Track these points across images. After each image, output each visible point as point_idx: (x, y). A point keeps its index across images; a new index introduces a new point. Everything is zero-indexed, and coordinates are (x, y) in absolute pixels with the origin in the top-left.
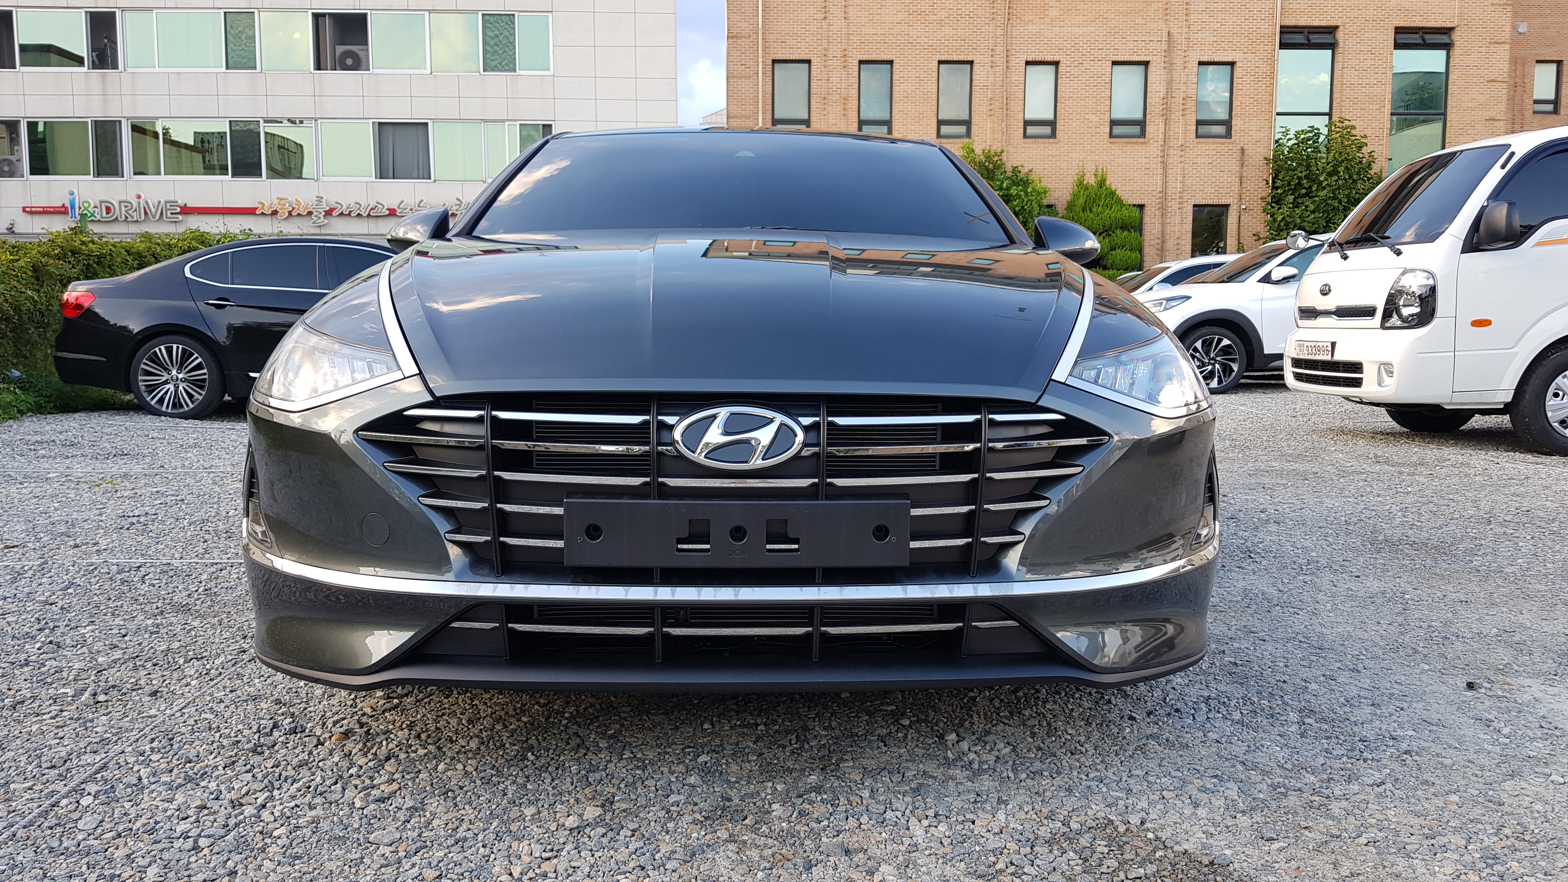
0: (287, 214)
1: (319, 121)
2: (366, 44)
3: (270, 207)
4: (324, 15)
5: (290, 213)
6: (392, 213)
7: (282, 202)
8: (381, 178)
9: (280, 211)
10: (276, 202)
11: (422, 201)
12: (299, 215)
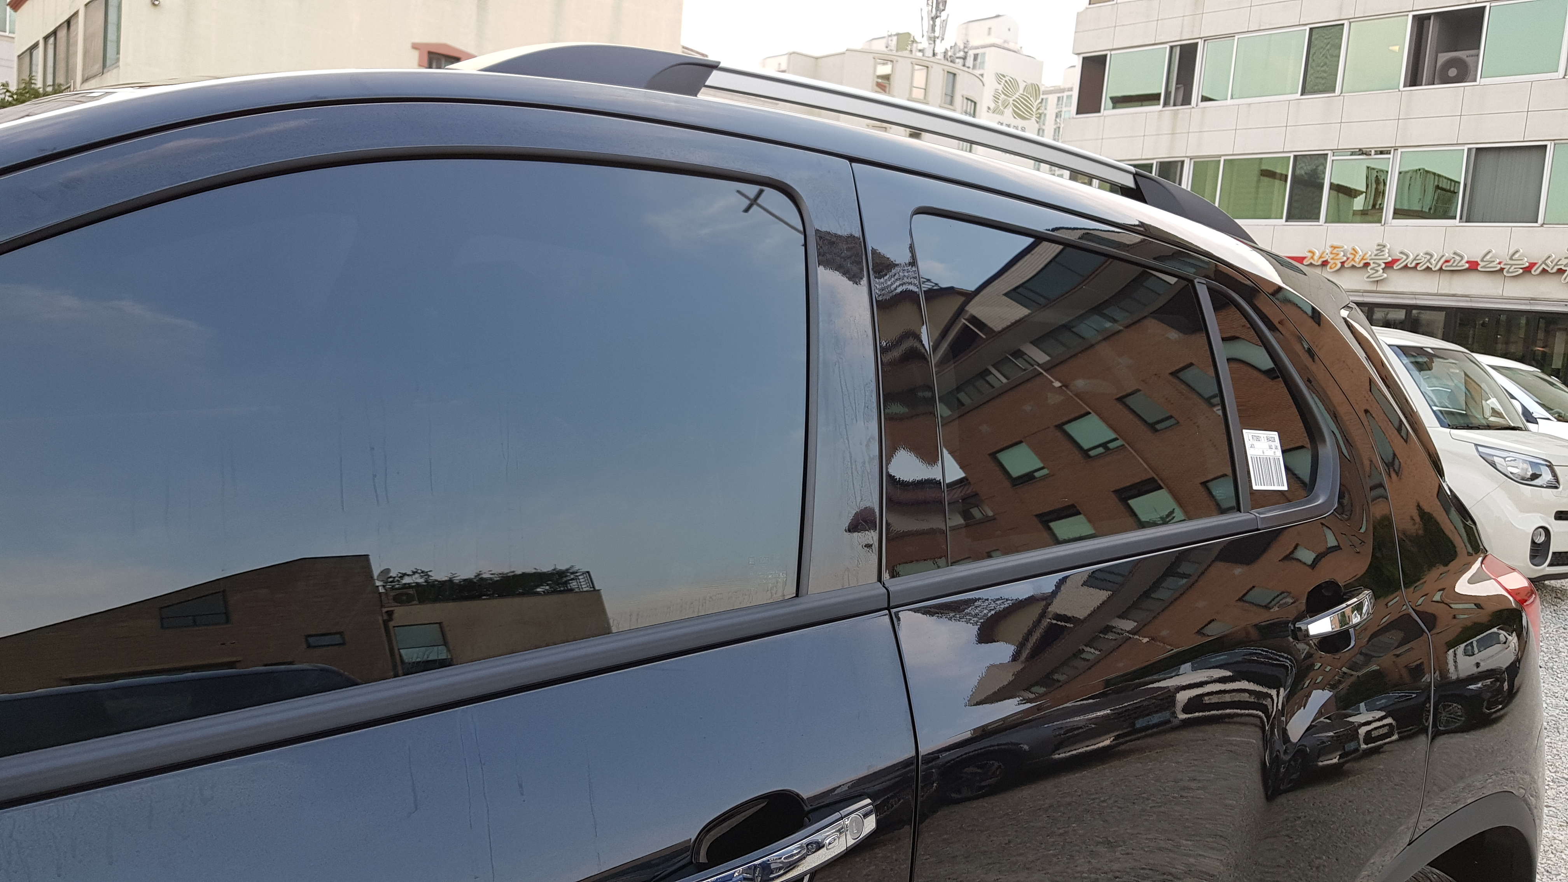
0: (1339, 265)
1: (1400, 150)
2: (1478, 48)
3: (1321, 257)
4: (1428, 17)
5: (1343, 263)
6: (1473, 266)
7: (1335, 251)
8: (1466, 222)
9: (1332, 262)
10: (1327, 251)
11: (1517, 252)
12: (1353, 267)
